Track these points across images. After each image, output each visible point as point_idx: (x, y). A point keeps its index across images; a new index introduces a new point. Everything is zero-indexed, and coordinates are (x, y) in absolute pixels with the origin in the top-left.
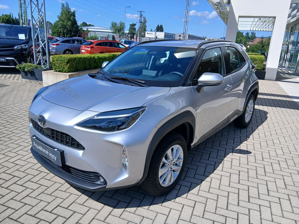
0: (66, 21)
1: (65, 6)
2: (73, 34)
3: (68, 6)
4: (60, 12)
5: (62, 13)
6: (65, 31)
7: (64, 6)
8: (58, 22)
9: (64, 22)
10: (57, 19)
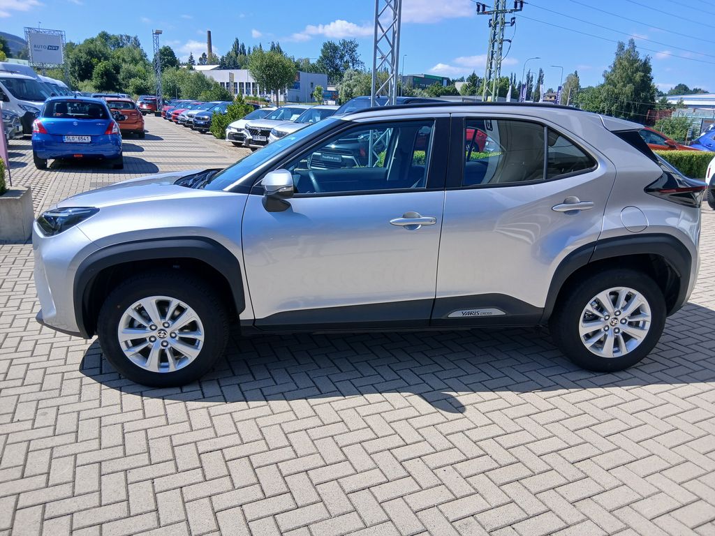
0: (620, 85)
1: (627, 47)
2: (632, 114)
3: (634, 47)
4: (611, 64)
5: (615, 66)
6: (613, 108)
7: (623, 49)
8: (603, 86)
9: (615, 86)
10: (602, 81)
